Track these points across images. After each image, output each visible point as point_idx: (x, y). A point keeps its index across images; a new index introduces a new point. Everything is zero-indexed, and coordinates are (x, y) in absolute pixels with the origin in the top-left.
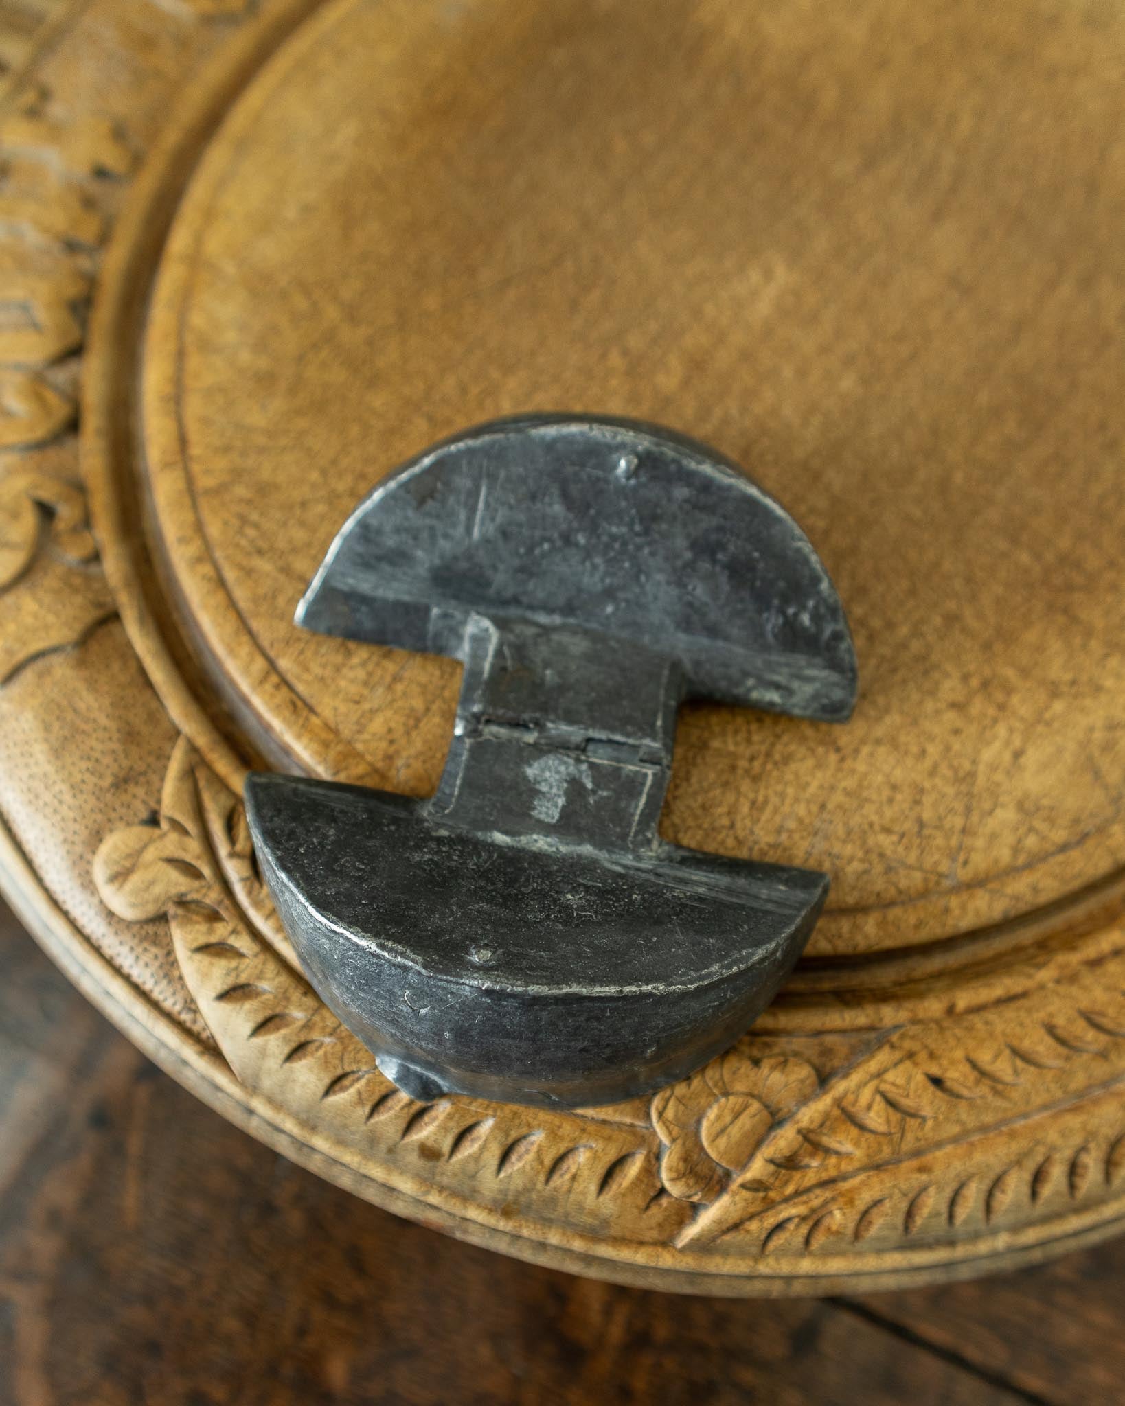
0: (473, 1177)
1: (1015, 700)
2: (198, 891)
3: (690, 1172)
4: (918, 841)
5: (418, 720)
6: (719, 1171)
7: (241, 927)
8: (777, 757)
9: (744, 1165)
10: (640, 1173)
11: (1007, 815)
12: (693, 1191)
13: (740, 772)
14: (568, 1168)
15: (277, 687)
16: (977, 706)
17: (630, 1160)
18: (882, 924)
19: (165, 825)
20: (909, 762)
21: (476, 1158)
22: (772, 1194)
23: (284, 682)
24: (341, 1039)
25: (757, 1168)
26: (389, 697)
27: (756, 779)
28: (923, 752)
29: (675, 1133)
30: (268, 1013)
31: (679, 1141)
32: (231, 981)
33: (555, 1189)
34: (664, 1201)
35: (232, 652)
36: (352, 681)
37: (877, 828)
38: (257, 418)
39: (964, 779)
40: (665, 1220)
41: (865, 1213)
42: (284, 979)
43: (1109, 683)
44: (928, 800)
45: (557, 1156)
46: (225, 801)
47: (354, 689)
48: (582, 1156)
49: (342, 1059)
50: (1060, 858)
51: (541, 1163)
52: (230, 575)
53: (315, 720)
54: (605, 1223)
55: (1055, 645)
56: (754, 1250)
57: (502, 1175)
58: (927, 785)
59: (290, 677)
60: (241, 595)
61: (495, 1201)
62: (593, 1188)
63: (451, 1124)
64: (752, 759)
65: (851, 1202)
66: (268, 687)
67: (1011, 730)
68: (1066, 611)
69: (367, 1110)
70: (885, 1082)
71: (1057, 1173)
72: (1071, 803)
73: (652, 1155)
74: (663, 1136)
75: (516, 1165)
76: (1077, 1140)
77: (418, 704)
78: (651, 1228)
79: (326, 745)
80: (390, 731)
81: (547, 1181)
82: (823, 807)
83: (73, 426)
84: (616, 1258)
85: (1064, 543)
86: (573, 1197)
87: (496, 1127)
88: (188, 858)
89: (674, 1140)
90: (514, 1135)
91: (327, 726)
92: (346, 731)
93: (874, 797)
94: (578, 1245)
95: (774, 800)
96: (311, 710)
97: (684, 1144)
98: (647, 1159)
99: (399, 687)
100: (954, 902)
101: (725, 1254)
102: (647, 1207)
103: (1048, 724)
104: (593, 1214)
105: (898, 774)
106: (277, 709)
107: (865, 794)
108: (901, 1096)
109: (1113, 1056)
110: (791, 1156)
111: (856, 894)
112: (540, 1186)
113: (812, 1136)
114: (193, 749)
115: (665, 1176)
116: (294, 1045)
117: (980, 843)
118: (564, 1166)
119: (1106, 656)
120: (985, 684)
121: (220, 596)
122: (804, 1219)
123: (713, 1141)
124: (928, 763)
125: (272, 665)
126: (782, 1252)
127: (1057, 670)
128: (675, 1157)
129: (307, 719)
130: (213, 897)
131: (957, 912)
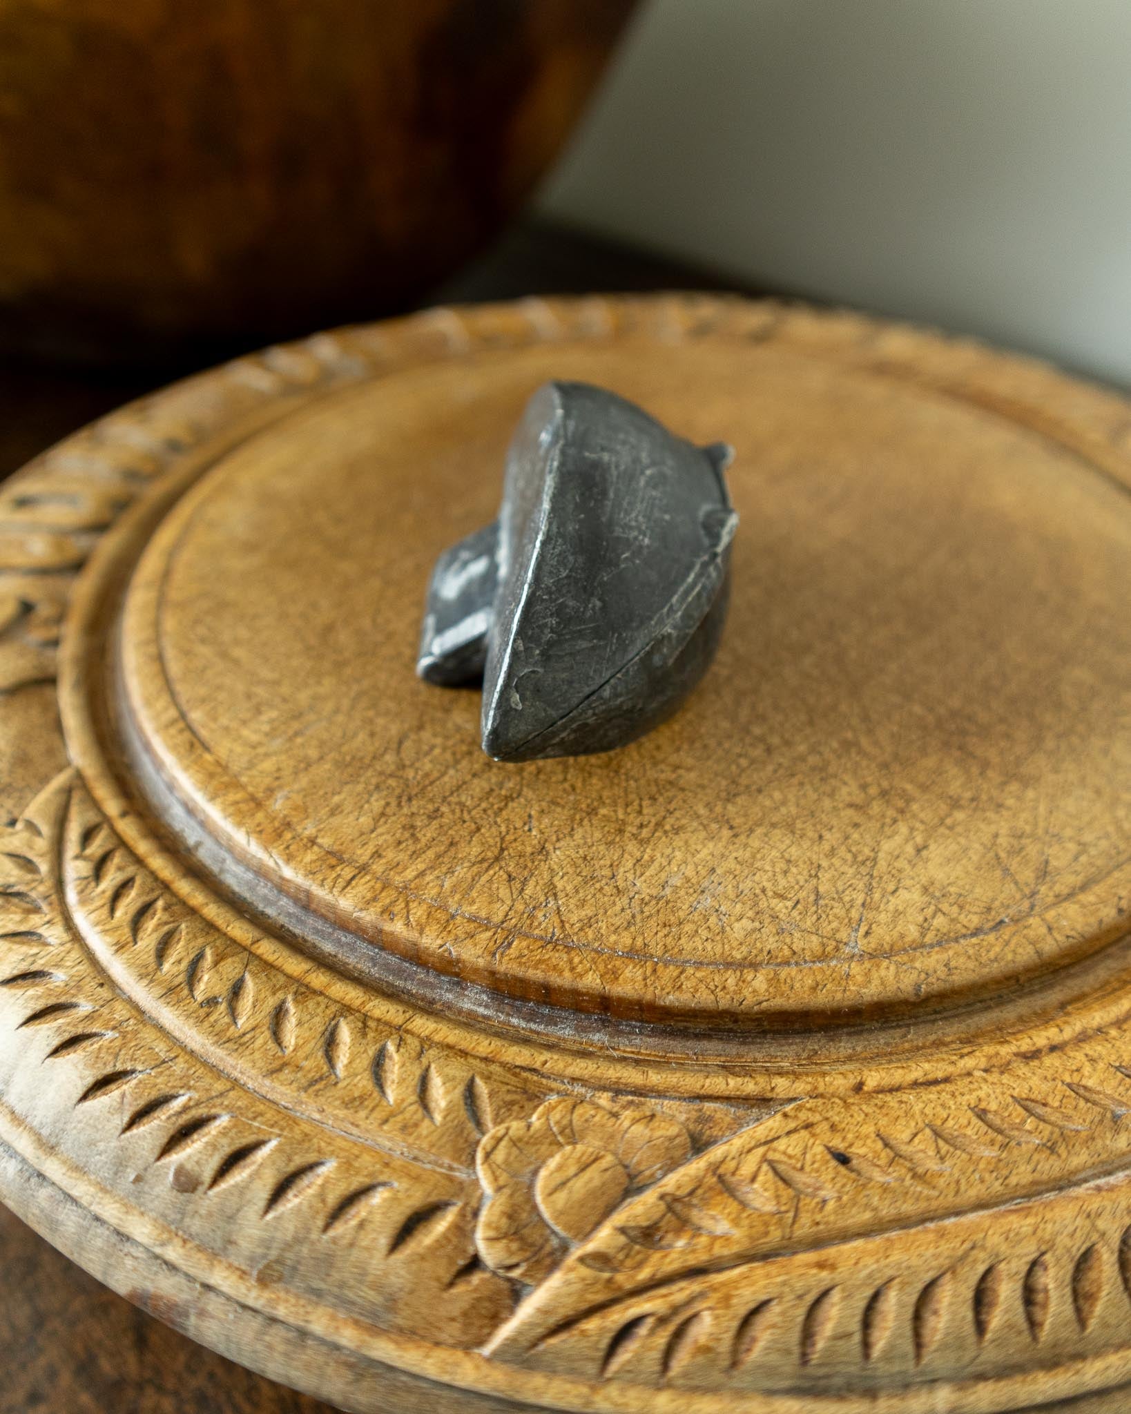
0: (231, 1218)
1: (915, 807)
2: (27, 884)
3: (515, 1233)
4: (814, 908)
5: (309, 765)
6: (554, 1242)
7: (58, 919)
8: (667, 827)
9: (586, 1236)
10: (449, 1229)
11: (910, 897)
12: (513, 1260)
13: (627, 835)
14: (358, 1213)
15: (181, 731)
16: (876, 808)
17: (439, 1214)
18: (774, 981)
19: (20, 826)
20: (806, 844)
21: (242, 1190)
22: (620, 1278)
23: (189, 728)
24: (124, 1035)
25: (604, 1238)
26: (288, 745)
27: (643, 842)
28: (821, 837)
29: (502, 1181)
30: (52, 1001)
31: (507, 1191)
32: (23, 967)
33: (334, 1241)
34: (476, 1278)
35: (148, 703)
36: (255, 732)
37: (770, 894)
38: (236, 564)
39: (863, 863)
40: (473, 1307)
41: (747, 1321)
42: (84, 968)
43: (1010, 802)
44: (825, 876)
45: (347, 1193)
46: (92, 817)
47: (254, 738)
48: (378, 1198)
49: (117, 1056)
50: (974, 940)
51: (323, 1201)
52: (170, 654)
53: (208, 757)
54: (392, 1303)
55: (952, 770)
56: (592, 1368)
57: (270, 1216)
58: (825, 863)
59: (196, 726)
60: (175, 668)
61: (252, 1260)
62: (384, 1241)
63: (225, 1141)
64: (641, 826)
65: (726, 1300)
66: (173, 731)
67: (912, 829)
68: (960, 748)
69: (126, 1119)
70: (775, 1150)
71: (1007, 1292)
72: (982, 893)
73: (469, 1209)
74: (486, 1186)
75: (292, 1201)
76: (1029, 1250)
77: (313, 753)
78: (453, 1319)
79: (211, 776)
80: (279, 770)
81: (327, 1227)
82: (713, 870)
83: (77, 566)
84: (398, 1364)
85: (955, 702)
86: (355, 1253)
87: (279, 1149)
88: (30, 855)
89: (499, 1189)
90: (298, 1161)
91: (218, 763)
92: (235, 767)
93: (768, 868)
94: (348, 1337)
95: (659, 860)
96: (207, 749)
97: (511, 1196)
98: (462, 1214)
99: (299, 740)
100: (855, 968)
101: (552, 1372)
102: (451, 1284)
103: (951, 828)
104: (377, 1287)
105: (794, 852)
106: (174, 748)
107: (758, 864)
108: (794, 1168)
109: (1062, 1150)
110: (648, 1228)
111: (744, 949)
112: (314, 1236)
113: (678, 1207)
114: (79, 775)
115: (480, 1235)
116: (67, 1036)
117: (883, 917)
118: (353, 1211)
119: (1004, 784)
120: (884, 794)
121: (155, 668)
122: (662, 1321)
123: (550, 1194)
124: (826, 846)
125: (183, 716)
126: (631, 1377)
127: (955, 788)
128: (498, 1209)
129: (201, 756)
130: (40, 891)
131: (859, 978)
